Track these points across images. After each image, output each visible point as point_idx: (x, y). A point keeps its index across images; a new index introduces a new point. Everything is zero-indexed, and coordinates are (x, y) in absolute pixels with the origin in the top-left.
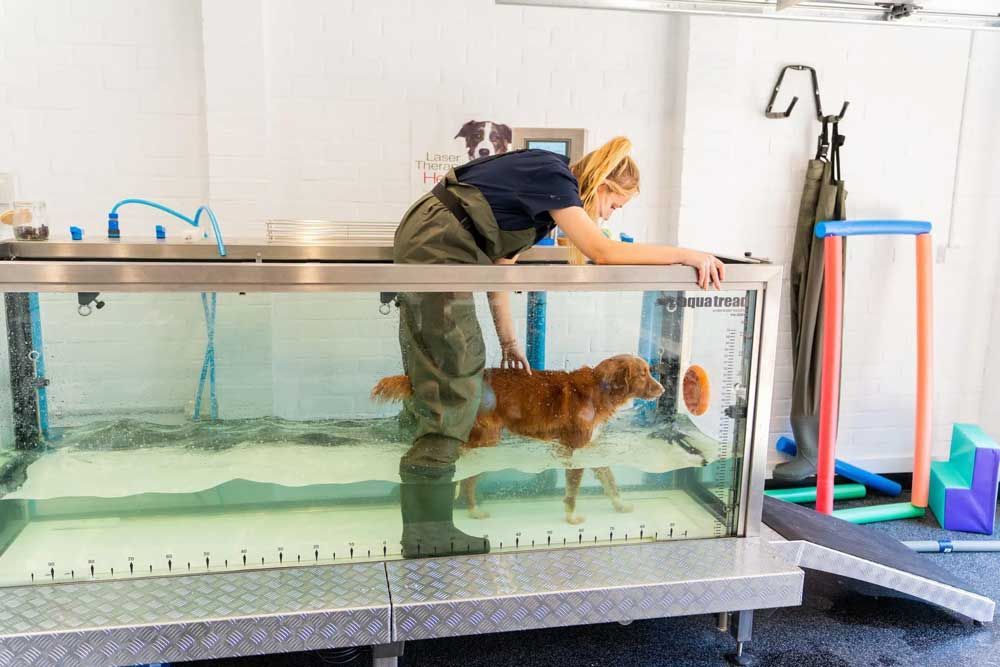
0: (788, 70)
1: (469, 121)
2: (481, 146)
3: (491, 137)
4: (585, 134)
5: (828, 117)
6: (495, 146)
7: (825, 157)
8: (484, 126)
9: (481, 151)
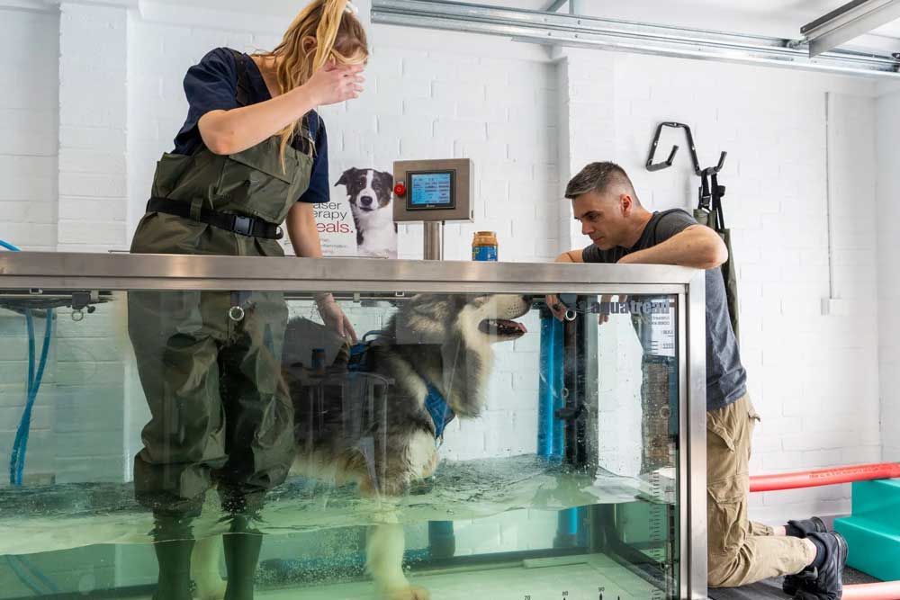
0: (663, 126)
1: (350, 168)
2: (362, 193)
3: (373, 186)
4: (471, 165)
5: (706, 170)
6: (377, 194)
7: (707, 208)
8: (366, 174)
9: (363, 198)
